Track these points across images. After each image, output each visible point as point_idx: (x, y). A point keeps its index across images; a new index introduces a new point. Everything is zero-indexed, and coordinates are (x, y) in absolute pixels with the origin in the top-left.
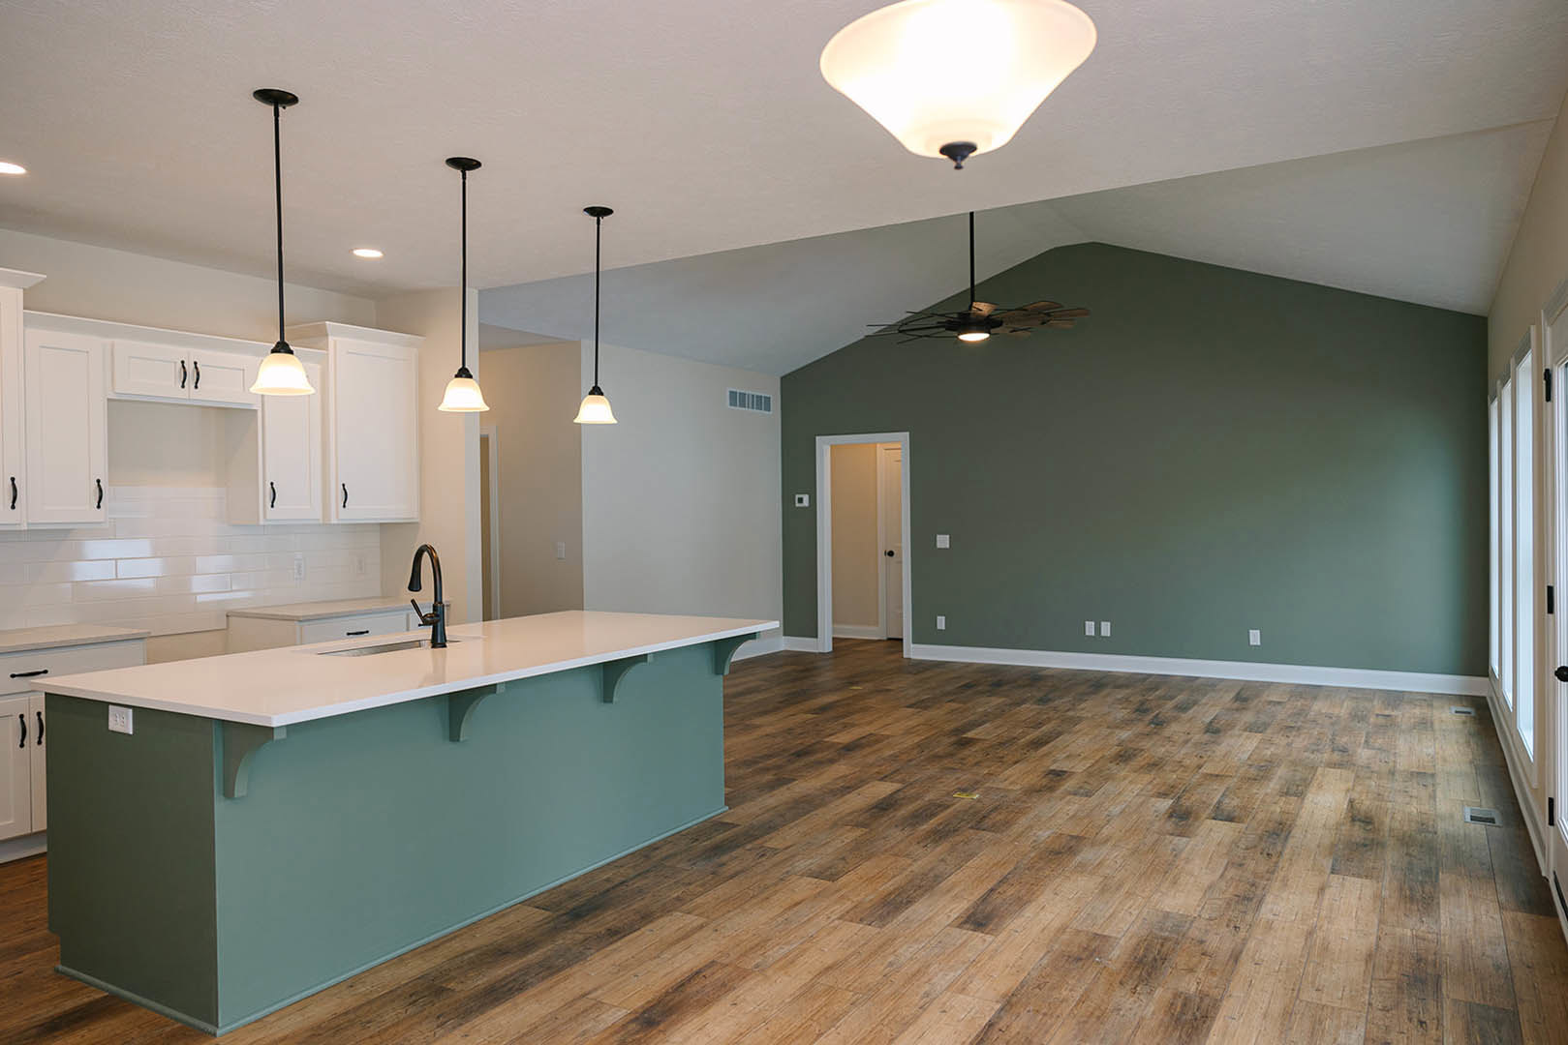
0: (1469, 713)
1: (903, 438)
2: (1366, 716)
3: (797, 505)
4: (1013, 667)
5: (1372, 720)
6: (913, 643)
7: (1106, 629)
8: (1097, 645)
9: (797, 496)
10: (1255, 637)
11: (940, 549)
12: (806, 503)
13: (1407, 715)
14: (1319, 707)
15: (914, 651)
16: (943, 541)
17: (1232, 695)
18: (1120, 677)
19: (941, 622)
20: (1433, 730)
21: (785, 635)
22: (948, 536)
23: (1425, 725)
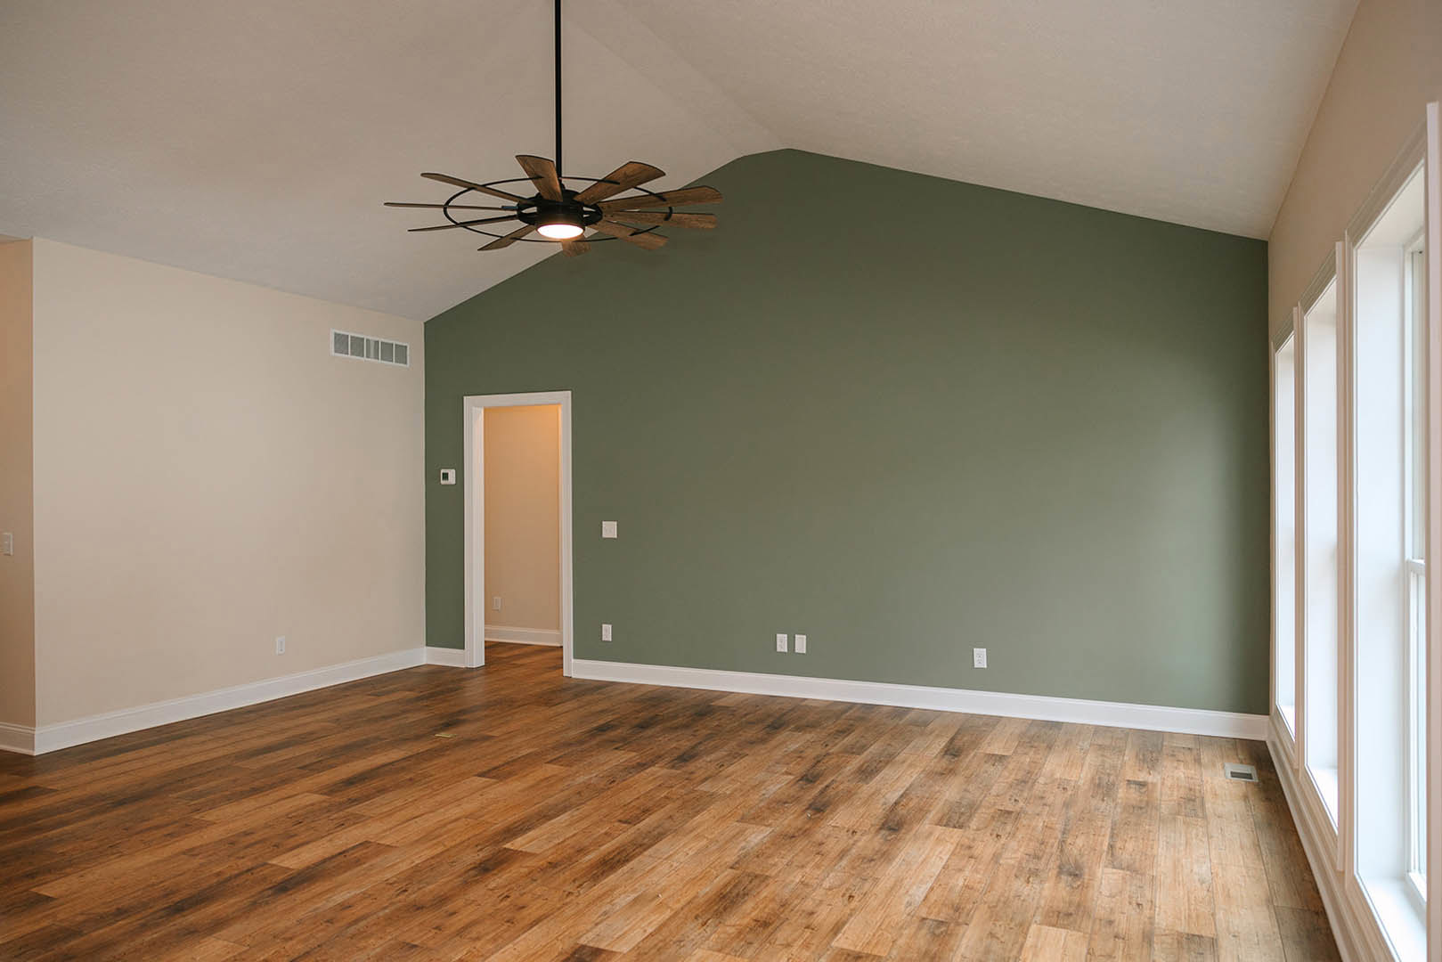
0: (1249, 776)
1: (563, 399)
2: (1113, 784)
3: (443, 482)
4: (688, 691)
5: (1121, 793)
6: (575, 658)
7: (801, 644)
8: (790, 665)
9: (443, 471)
10: (980, 658)
11: (605, 539)
12: (452, 480)
13: (1169, 782)
14: (1053, 766)
15: (577, 669)
16: (610, 530)
17: (942, 743)
18: (812, 709)
19: (607, 632)
20: (1205, 817)
21: (427, 645)
22: (616, 523)
23: (1192, 803)
